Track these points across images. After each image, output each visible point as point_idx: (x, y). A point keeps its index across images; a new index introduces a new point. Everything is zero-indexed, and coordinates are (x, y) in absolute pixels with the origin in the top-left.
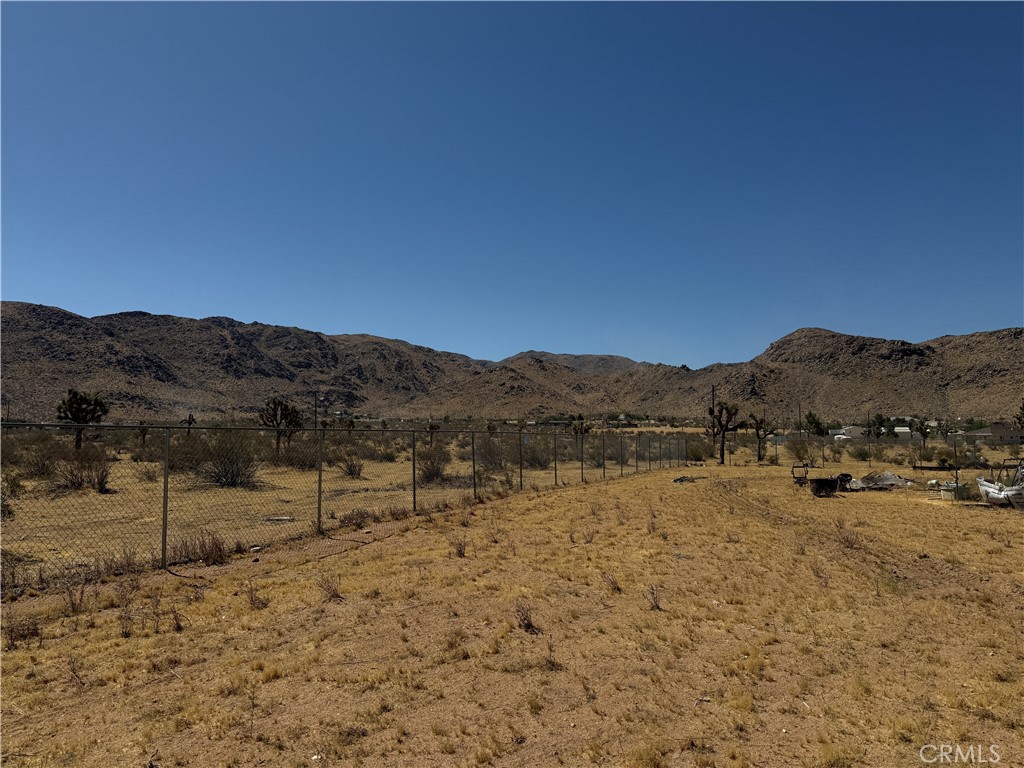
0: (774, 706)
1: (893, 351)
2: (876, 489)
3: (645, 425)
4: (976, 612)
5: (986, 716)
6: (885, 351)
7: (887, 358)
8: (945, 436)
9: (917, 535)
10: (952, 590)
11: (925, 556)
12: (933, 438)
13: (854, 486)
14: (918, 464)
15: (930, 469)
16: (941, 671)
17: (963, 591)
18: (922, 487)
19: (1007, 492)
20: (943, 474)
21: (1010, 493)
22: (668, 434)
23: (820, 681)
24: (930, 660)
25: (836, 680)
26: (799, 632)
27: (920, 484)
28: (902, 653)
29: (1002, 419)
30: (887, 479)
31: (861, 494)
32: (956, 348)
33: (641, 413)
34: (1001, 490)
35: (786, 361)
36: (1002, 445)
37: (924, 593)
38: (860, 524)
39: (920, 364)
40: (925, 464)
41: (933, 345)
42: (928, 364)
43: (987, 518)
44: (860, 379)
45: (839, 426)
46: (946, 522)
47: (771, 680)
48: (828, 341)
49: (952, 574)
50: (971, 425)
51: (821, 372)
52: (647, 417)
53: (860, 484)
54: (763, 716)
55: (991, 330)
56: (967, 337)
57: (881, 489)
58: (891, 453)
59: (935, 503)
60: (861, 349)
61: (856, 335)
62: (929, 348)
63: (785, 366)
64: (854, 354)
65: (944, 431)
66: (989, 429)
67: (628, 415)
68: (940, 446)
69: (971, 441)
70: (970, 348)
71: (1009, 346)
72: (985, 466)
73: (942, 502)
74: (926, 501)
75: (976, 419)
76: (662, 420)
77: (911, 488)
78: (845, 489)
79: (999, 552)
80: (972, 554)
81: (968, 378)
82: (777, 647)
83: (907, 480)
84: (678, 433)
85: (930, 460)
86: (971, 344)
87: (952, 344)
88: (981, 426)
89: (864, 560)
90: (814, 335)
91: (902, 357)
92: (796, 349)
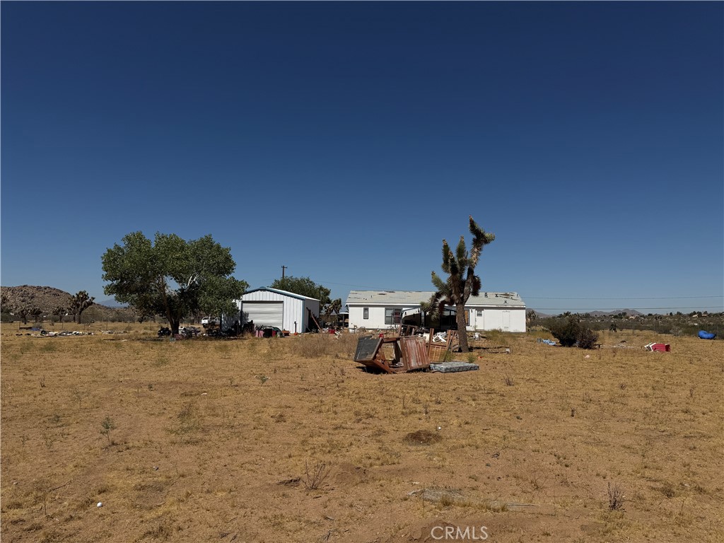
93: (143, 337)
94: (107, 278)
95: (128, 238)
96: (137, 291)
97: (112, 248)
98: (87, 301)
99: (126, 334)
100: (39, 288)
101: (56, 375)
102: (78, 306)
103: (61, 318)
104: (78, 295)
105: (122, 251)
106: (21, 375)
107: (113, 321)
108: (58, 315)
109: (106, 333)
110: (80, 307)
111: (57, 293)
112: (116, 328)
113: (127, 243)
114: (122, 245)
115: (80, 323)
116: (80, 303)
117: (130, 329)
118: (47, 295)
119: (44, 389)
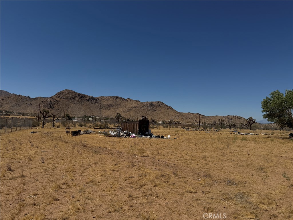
0: (78, 175)
1: (90, 99)
2: (87, 134)
3: (13, 115)
4: (111, 156)
5: (114, 170)
6: (88, 98)
7: (88, 100)
8: (100, 121)
9: (98, 143)
10: (106, 153)
11: (100, 147)
12: (97, 121)
13: (81, 133)
14: (95, 128)
15: (98, 129)
16: (106, 166)
17: (108, 153)
18: (97, 133)
19: (115, 133)
20: (101, 130)
21: (115, 134)
22: (22, 118)
23: (85, 170)
24: (104, 164)
25: (88, 170)
26: (78, 163)
27: (97, 132)
28: (99, 164)
29: (112, 117)
30: (89, 131)
31: (83, 135)
32: (104, 99)
33: (12, 111)
34: (113, 133)
35: (61, 98)
36: (112, 123)
37: (101, 154)
38: (85, 141)
39: (96, 103)
40: (97, 128)
41: (99, 98)
42: (98, 103)
43: (111, 139)
44: (81, 105)
45: (74, 118)
46: (103, 140)
47: (76, 172)
48: (73, 94)
49: (106, 150)
50: (106, 118)
51: (71, 103)
52: (14, 112)
53: (83, 133)
54: (76, 177)
55: (112, 96)
56: (106, 97)
57: (88, 134)
58: (88, 125)
59: (100, 136)
60: (82, 97)
61: (81, 93)
62: (98, 99)
63: (61, 100)
64: (80, 98)
65: (100, 120)
66: (110, 120)
67: (6, 111)
68: (99, 123)
69: (106, 122)
70: (107, 100)
71: (115, 100)
72: (109, 128)
73: (102, 136)
74: (98, 136)
75: (107, 117)
76: (19, 114)
77: (95, 133)
78: (80, 134)
79: (113, 145)
80: (109, 146)
81: (106, 107)
82: (75, 166)
83: (94, 131)
84: (25, 118)
85: (97, 127)
86: (107, 99)
87: (104, 98)
88: (108, 119)
89: (88, 149)
90: (70, 92)
91: (92, 101)
92: (64, 95)
93: (281, 137)
94: (264, 111)
95: (272, 94)
96: (278, 116)
97: (265, 98)
98: (253, 121)
99: (272, 135)
100: (233, 116)
101: (251, 150)
102: (249, 123)
103: (243, 128)
104: (249, 119)
105: (270, 99)
106: (239, 149)
107: (264, 129)
108: (242, 127)
109: (264, 134)
110: (250, 123)
111: (240, 118)
112: (267, 132)
113: (272, 96)
114: (270, 97)
115: (251, 130)
116: (250, 122)
117: (273, 133)
118: (236, 119)
119: (249, 156)
